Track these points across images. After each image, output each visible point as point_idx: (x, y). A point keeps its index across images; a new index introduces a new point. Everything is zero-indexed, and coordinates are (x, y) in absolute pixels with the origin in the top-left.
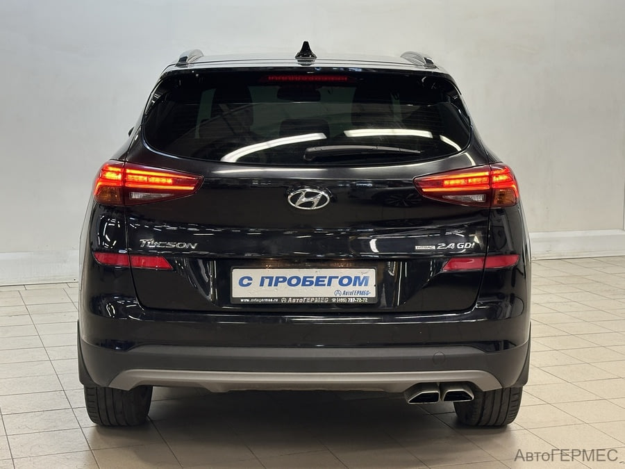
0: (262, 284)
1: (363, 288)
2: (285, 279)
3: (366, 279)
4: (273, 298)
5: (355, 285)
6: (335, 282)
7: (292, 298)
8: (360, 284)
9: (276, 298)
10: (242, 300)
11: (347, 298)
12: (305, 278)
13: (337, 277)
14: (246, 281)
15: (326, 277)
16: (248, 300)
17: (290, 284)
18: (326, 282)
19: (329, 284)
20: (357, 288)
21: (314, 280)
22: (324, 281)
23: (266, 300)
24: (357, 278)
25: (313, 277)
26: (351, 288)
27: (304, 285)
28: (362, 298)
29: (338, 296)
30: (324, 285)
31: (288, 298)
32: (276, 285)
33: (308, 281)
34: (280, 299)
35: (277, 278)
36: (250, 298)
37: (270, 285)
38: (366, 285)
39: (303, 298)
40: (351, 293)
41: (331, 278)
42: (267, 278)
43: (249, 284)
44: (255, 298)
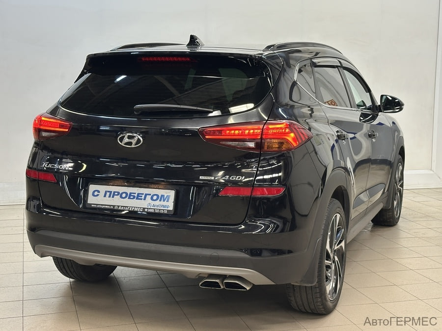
0: (105, 196)
1: (165, 203)
2: (119, 193)
3: (168, 197)
4: (110, 206)
5: (160, 201)
6: (149, 197)
7: (122, 206)
8: (164, 201)
9: (112, 206)
10: (92, 205)
11: (154, 209)
12: (131, 193)
13: (150, 195)
14: (96, 193)
15: (143, 194)
16: (96, 206)
17: (121, 197)
18: (143, 197)
19: (145, 199)
20: (162, 203)
21: (136, 195)
22: (142, 196)
23: (106, 207)
24: (163, 196)
25: (135, 193)
26: (157, 203)
27: (129, 198)
28: (163, 210)
29: (149, 207)
30: (142, 199)
31: (119, 206)
32: (113, 197)
33: (132, 196)
34: (114, 206)
35: (114, 192)
36: (97, 205)
37: (110, 197)
38: (168, 201)
39: (127, 207)
40: (158, 206)
41: (146, 195)
42: (108, 192)
43: (98, 195)
44: (99, 205)
